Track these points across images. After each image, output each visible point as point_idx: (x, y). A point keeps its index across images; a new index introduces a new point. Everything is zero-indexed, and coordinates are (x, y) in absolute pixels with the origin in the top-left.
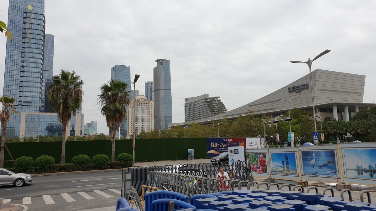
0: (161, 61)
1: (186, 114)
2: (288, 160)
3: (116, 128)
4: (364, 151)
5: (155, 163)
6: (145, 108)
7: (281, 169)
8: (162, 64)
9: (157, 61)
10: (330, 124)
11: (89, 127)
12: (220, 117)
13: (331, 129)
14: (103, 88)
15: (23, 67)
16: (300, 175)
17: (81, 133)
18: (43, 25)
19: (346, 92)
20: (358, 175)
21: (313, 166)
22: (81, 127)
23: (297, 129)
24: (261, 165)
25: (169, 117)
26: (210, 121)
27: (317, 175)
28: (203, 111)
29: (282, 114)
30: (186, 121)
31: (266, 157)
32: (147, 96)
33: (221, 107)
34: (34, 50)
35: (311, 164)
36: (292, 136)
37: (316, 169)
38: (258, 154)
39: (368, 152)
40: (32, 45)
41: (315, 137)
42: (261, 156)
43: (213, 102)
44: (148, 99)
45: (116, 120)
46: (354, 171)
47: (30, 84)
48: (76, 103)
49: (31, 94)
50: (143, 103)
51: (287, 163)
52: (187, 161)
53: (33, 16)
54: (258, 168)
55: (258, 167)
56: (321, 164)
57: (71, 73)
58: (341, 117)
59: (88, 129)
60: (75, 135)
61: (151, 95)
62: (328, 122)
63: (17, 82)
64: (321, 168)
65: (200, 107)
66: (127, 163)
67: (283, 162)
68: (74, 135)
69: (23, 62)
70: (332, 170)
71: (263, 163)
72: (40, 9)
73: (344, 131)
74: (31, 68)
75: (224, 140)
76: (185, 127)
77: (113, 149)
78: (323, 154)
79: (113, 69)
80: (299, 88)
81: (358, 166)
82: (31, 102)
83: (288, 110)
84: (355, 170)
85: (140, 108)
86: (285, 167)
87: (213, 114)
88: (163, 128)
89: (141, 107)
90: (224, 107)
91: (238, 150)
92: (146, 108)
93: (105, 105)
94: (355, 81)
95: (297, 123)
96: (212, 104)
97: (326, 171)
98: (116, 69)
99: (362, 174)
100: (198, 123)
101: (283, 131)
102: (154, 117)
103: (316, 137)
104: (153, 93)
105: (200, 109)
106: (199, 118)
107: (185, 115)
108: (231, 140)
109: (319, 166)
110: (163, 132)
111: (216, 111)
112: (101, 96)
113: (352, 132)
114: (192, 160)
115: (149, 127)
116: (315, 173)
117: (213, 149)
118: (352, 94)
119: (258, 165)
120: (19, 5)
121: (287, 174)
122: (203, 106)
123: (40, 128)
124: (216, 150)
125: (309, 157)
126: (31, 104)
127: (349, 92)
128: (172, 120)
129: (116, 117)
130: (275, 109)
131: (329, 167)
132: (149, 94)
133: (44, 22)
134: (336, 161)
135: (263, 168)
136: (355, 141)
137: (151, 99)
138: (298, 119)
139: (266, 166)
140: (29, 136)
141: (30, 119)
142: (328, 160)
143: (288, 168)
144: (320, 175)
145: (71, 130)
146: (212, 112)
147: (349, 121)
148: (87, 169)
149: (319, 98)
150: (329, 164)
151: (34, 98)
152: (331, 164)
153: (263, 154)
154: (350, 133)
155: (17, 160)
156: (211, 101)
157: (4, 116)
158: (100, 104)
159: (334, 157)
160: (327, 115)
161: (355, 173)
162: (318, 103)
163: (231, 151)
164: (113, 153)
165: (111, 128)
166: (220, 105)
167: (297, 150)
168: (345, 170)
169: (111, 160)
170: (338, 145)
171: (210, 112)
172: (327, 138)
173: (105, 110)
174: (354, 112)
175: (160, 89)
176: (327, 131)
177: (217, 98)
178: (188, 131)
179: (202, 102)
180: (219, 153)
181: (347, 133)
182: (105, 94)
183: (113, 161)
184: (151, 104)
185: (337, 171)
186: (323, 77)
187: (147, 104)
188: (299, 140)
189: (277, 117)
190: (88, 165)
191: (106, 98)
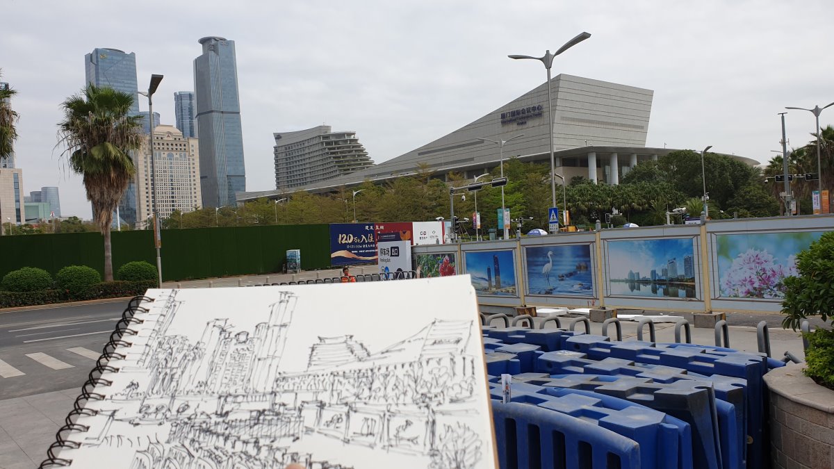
0: (213, 42)
1: (277, 170)
2: (498, 265)
3: (111, 204)
4: (645, 244)
6: (178, 156)
8: (214, 49)
9: (204, 41)
10: (581, 190)
11: (39, 200)
12: (356, 178)
13: (583, 202)
14: (69, 105)
16: (521, 296)
17: (18, 217)
19: (616, 124)
20: (630, 290)
21: (548, 276)
22: (18, 201)
23: (516, 203)
25: (238, 178)
26: (336, 187)
27: (555, 294)
28: (319, 163)
29: (486, 170)
30: (278, 188)
31: (454, 261)
32: (180, 126)
33: (359, 156)
35: (543, 272)
36: (505, 217)
37: (553, 283)
38: (438, 255)
39: (651, 246)
41: (552, 217)
42: (444, 260)
43: (342, 145)
44: (183, 134)
45: (111, 185)
50: (172, 145)
51: (497, 272)
52: (285, 275)
56: (564, 272)
58: (604, 177)
59: (37, 207)
61: (191, 124)
62: (579, 186)
64: (562, 280)
65: (311, 155)
66: (144, 284)
67: (489, 270)
71: (449, 273)
73: (607, 204)
75: (367, 227)
76: (277, 202)
77: (109, 254)
78: (568, 253)
79: (90, 58)
80: (524, 115)
81: (631, 274)
83: (500, 162)
84: (626, 281)
85: (165, 156)
86: (493, 279)
87: (340, 170)
88: (224, 202)
89: (166, 153)
90: (365, 155)
91: (398, 248)
92: (181, 156)
93: (79, 148)
95: (517, 189)
96: (338, 148)
99: (639, 289)
100: (310, 192)
101: (487, 207)
102: (201, 178)
103: (555, 217)
104: (195, 121)
105: (312, 160)
106: (309, 180)
107: (277, 174)
108: (382, 227)
109: (559, 277)
110: (224, 213)
111: (348, 165)
112: (66, 125)
113: (623, 207)
114: (296, 272)
115: (191, 200)
116: (551, 290)
117: (343, 247)
118: (627, 129)
122: (318, 153)
124: (350, 250)
125: (541, 259)
127: (622, 125)
128: (244, 186)
129: (110, 177)
130: (472, 159)
131: (579, 278)
132: (187, 122)
134: (592, 265)
136: (627, 225)
137: (192, 135)
138: (519, 182)
142: (577, 264)
143: (498, 282)
144: (561, 293)
146: (339, 166)
147: (617, 184)
148: (45, 300)
149: (563, 136)
153: (449, 255)
154: (618, 208)
156: (336, 143)
158: (64, 146)
159: (589, 256)
160: (576, 172)
161: (626, 286)
162: (561, 146)
163: (383, 252)
164: (109, 262)
165: (99, 204)
166: (356, 151)
167: (517, 244)
168: (608, 283)
169: (103, 279)
170: (597, 234)
171: (335, 166)
172: (574, 219)
173: (80, 159)
174: (628, 165)
175: (212, 111)
176: (574, 206)
177: (350, 134)
178: (284, 210)
179: (315, 142)
180: (356, 256)
181: (614, 209)
182: (78, 121)
183: (110, 279)
184: (192, 146)
185: (594, 285)
186: (571, 91)
187: (183, 148)
188: (520, 225)
189: (477, 176)
190: (46, 291)
191: (80, 131)
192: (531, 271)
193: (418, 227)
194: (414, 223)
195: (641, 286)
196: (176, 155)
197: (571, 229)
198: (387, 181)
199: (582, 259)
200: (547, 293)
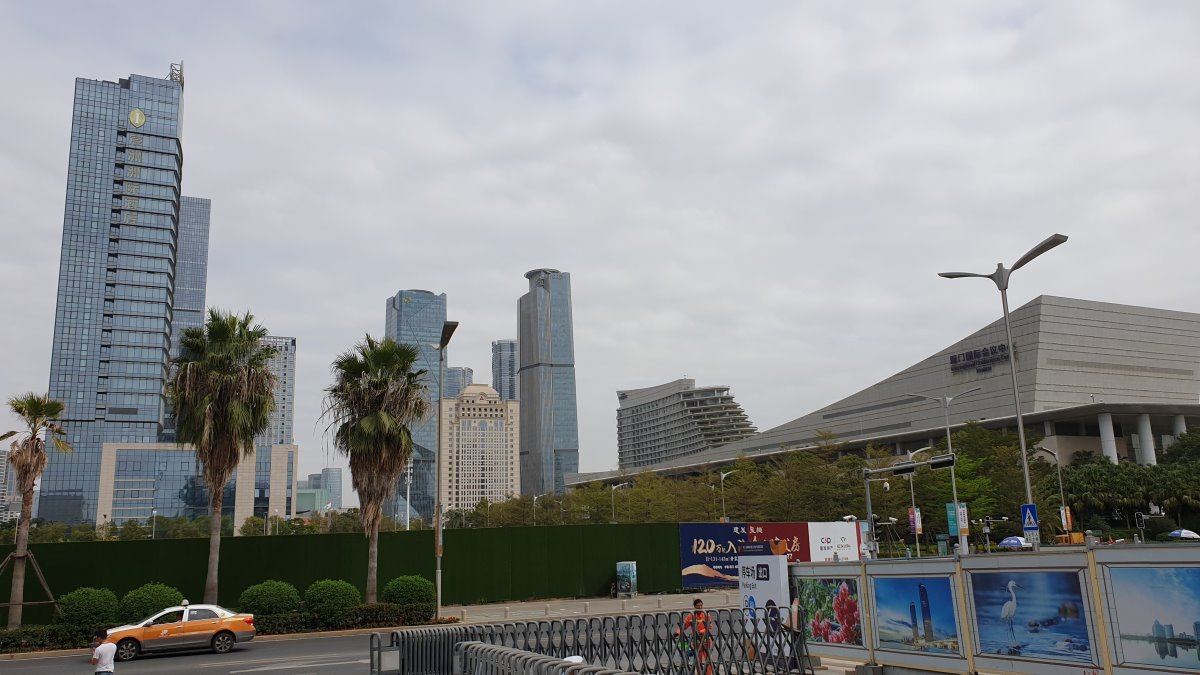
0: (543, 275)
1: (620, 442)
2: (927, 601)
3: (382, 495)
4: (1177, 575)
5: (508, 606)
6: (492, 425)
7: (908, 632)
8: (544, 284)
9: (530, 275)
10: (1089, 474)
11: (317, 487)
12: (728, 453)
13: (1095, 492)
14: (340, 365)
15: (112, 300)
16: (969, 656)
17: (289, 508)
18: (176, 169)
19: (1143, 369)
20: (1159, 656)
21: (1010, 623)
22: (290, 487)
23: (980, 493)
24: (842, 619)
25: (568, 455)
26: (695, 467)
27: (1025, 655)
28: (677, 432)
29: (931, 441)
30: (622, 466)
31: (856, 592)
32: (498, 386)
33: (734, 420)
34: (146, 249)
35: (1003, 616)
36: (960, 517)
37: (1021, 635)
38: (831, 581)
39: (1189, 579)
40: (140, 234)
41: (1027, 520)
42: (841, 590)
43: (710, 405)
44: (501, 396)
45: (382, 470)
46: (1146, 643)
47: (132, 354)
48: (254, 413)
49: (136, 385)
50: (486, 410)
51: (926, 613)
52: (614, 601)
53: (147, 142)
54: (834, 628)
55: (834, 623)
56: (1038, 618)
57: (241, 318)
58: (1129, 452)
59: (314, 494)
60: (271, 514)
61: (512, 381)
62: (1085, 467)
63: (91, 347)
64: (1036, 631)
65: (668, 420)
66: (417, 609)
67: (913, 609)
68: (267, 515)
69: (113, 285)
70: (1073, 639)
71: (849, 611)
72: (168, 122)
73: (1137, 497)
74: (134, 305)
75: (736, 529)
76: (614, 488)
77: (373, 564)
78: (1041, 584)
79: (392, 303)
80: (987, 358)
81: (1158, 626)
82: (134, 411)
83: (945, 430)
84: (1150, 639)
85: (476, 424)
86: (920, 624)
87: (708, 441)
88: (550, 487)
89: (478, 421)
90: (743, 419)
91: (767, 566)
92: (496, 424)
93: (346, 421)
94: (1170, 332)
95: (976, 473)
96: (705, 410)
97: (1055, 643)
98: (401, 301)
99: (1175, 654)
100: (659, 473)
101: (934, 499)
102: (521, 454)
103: (1032, 520)
104: (517, 378)
105: (668, 427)
106: (664, 455)
107: (621, 448)
108: (759, 530)
109: (1030, 626)
110: (546, 504)
111: (720, 434)
112: (335, 390)
113: (1167, 502)
114: (630, 596)
115: (506, 485)
116: (1018, 647)
117: (700, 559)
118: (1164, 375)
119: (832, 618)
120: (103, 111)
121: (926, 650)
122: (676, 418)
123: (161, 492)
124: (710, 565)
125: (997, 594)
126: (133, 418)
127: (1153, 370)
128: (576, 464)
129: (381, 457)
130: (908, 424)
131: (1064, 630)
132: (506, 379)
133: (179, 161)
134: (1086, 608)
135: (847, 630)
136: (1176, 532)
137: (512, 397)
138: (982, 460)
139: (859, 622)
140: (126, 518)
141: (130, 465)
142: (1058, 604)
143: (928, 629)
144: (1036, 655)
145: (256, 499)
146: (706, 435)
147: (1155, 463)
148: (288, 628)
149: (1052, 388)
150: (1063, 619)
151: (142, 398)
152: (1070, 619)
153: (848, 581)
154: (1159, 503)
155: (64, 598)
156: (702, 402)
157: (27, 458)
158: (330, 418)
159: (1079, 592)
160: (1080, 444)
162: (1051, 404)
163: (747, 571)
164: (373, 576)
165: (366, 494)
166: (730, 413)
167: (956, 568)
168: (1118, 640)
169: (364, 600)
170: (1090, 554)
171: (700, 436)
172: (1081, 521)
173: (347, 435)
174: (1171, 432)
175: (539, 364)
176: (1080, 498)
177: (721, 390)
178: (624, 500)
179: (672, 403)
180: (721, 575)
181: (1151, 505)
182: (348, 385)
183: (373, 600)
184: (511, 411)
185: (1092, 642)
186: (1061, 320)
187: (499, 413)
188: (987, 530)
189: (912, 451)
190: (290, 616)
191: (350, 397)
192: (983, 613)
193: (817, 530)
194: (811, 525)
195: (1179, 649)
196: (490, 423)
197: (1076, 537)
198: (772, 458)
199: (1067, 596)
200: (1012, 652)
